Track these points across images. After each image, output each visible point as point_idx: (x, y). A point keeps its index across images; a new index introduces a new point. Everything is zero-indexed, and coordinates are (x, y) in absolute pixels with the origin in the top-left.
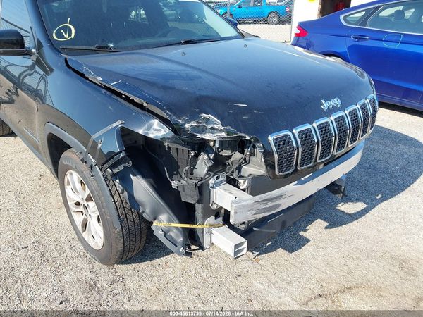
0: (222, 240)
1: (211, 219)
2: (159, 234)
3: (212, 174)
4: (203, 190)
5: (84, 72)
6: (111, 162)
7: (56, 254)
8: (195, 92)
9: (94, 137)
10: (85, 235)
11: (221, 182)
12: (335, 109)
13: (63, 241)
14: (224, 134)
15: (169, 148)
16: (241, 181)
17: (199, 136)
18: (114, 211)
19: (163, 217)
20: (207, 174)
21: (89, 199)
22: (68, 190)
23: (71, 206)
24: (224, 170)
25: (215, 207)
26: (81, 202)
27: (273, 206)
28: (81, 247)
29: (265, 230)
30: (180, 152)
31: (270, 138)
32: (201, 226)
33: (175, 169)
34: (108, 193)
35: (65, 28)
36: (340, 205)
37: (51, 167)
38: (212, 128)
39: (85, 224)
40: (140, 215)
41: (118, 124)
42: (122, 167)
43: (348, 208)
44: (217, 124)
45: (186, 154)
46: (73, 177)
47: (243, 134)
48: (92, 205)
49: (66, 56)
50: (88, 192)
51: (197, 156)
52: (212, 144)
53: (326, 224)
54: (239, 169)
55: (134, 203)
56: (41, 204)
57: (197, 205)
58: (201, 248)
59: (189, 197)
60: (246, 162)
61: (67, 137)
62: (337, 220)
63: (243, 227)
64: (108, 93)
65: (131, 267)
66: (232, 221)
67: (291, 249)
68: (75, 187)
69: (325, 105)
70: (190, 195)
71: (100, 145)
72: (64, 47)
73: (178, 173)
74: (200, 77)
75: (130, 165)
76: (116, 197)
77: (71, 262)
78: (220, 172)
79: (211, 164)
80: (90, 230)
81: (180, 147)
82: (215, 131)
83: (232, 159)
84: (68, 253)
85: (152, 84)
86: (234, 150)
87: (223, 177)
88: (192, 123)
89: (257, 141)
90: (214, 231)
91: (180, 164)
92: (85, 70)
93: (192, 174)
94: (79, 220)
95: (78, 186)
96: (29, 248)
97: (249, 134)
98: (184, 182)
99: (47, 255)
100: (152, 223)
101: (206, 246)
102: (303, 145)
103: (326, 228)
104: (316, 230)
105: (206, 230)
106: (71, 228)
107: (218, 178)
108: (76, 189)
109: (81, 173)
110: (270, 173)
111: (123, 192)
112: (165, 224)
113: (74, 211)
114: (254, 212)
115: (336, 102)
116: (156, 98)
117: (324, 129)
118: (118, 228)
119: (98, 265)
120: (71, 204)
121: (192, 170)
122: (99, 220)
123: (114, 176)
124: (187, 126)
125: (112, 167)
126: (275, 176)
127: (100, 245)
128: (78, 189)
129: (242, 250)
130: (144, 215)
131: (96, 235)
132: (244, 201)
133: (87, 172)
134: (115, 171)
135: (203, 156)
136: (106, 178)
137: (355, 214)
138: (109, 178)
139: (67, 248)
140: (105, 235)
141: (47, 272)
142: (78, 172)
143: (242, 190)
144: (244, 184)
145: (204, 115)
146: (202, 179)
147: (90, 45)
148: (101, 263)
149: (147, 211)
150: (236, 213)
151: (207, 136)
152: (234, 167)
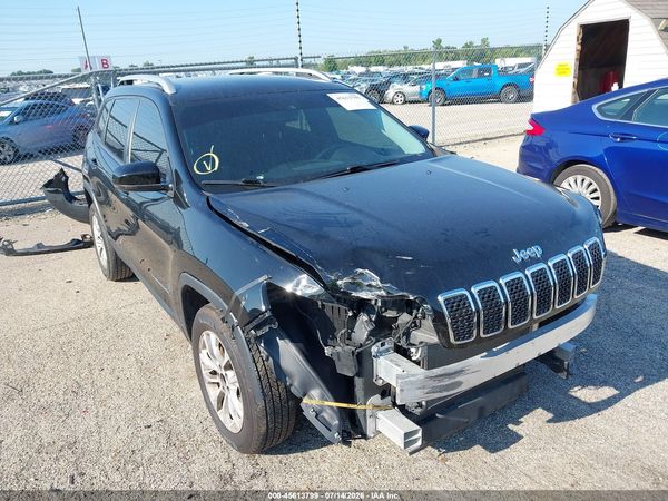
0: (389, 427)
1: (376, 399)
2: (310, 415)
3: (374, 340)
4: (362, 359)
5: (228, 215)
6: (254, 323)
7: (184, 437)
8: (351, 243)
9: (237, 293)
10: (221, 414)
11: (388, 350)
12: (533, 261)
13: (194, 421)
14: (383, 293)
15: (323, 305)
16: (413, 350)
17: (354, 294)
18: (257, 382)
19: (315, 393)
20: (367, 340)
21: (228, 367)
22: (203, 355)
23: (204, 375)
24: (389, 335)
25: (380, 383)
26: (219, 371)
27: (453, 383)
28: (216, 430)
29: (453, 418)
30: (336, 311)
31: (440, 299)
32: (364, 407)
33: (330, 333)
34: (251, 361)
35: (208, 159)
36: (576, 389)
37: (184, 325)
38: (370, 286)
39: (221, 400)
40: (287, 389)
41: (263, 279)
42: (266, 329)
43: (586, 394)
44: (376, 281)
45: (343, 313)
46: (210, 339)
47: (405, 294)
48: (231, 374)
49: (209, 194)
50: (227, 358)
51: (355, 316)
52: (373, 302)
53: (550, 416)
54: (407, 334)
55: (281, 374)
56: (166, 373)
57: (356, 378)
58: (365, 436)
59: (346, 368)
60: (416, 326)
61: (205, 290)
62: (566, 411)
63: (418, 411)
64: (255, 242)
65: (275, 459)
66: (398, 402)
67: (493, 448)
68: (211, 350)
69: (519, 256)
70: (346, 366)
71: (243, 303)
72: (206, 182)
73: (334, 337)
74: (360, 223)
75: (275, 327)
76: (260, 365)
77: (202, 448)
78: (385, 337)
79: (371, 328)
80: (227, 407)
81: (336, 305)
82: (372, 288)
83: (399, 321)
84: (199, 437)
85: (303, 232)
86: (400, 310)
87: (389, 343)
88: (345, 280)
89: (423, 301)
90: (380, 414)
91: (336, 325)
92: (229, 213)
93: (349, 339)
94: (214, 393)
95: (216, 350)
96: (153, 427)
97: (412, 293)
98: (338, 349)
99: (174, 438)
100: (301, 400)
101: (370, 434)
102: (484, 308)
103: (549, 421)
104: (534, 424)
105: (368, 413)
106: (204, 405)
107: (383, 345)
108: (212, 354)
109: (219, 334)
110: (444, 341)
111: (267, 360)
112: (317, 402)
113: (210, 383)
114: (426, 391)
115: (536, 251)
116: (307, 250)
117: (515, 287)
118: (261, 404)
119: (235, 454)
120: (205, 373)
121: (350, 334)
122: (238, 394)
123: (258, 339)
124: (339, 282)
125: (257, 328)
126: (450, 346)
127: (239, 427)
128: (215, 353)
129: (416, 441)
130: (292, 389)
131: (234, 414)
132: (413, 375)
133: (227, 334)
134: (260, 333)
135: (363, 317)
136: (248, 341)
137: (597, 404)
138: (252, 340)
139: (198, 430)
140: (245, 414)
141: (173, 459)
142: (217, 334)
143: (414, 362)
144: (416, 354)
145: (360, 270)
146: (361, 346)
147: (236, 179)
148: (239, 450)
149: (296, 384)
150: (402, 390)
151: (364, 295)
152: (401, 332)
